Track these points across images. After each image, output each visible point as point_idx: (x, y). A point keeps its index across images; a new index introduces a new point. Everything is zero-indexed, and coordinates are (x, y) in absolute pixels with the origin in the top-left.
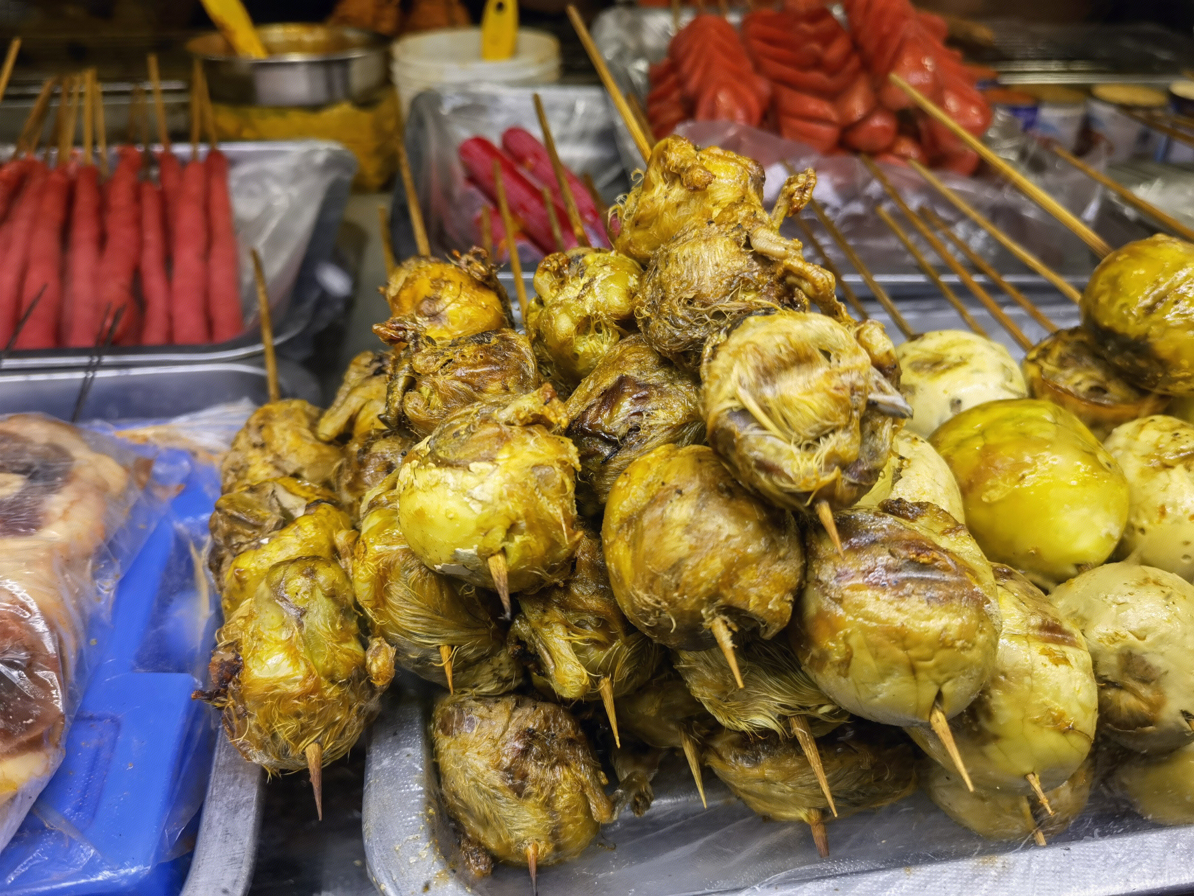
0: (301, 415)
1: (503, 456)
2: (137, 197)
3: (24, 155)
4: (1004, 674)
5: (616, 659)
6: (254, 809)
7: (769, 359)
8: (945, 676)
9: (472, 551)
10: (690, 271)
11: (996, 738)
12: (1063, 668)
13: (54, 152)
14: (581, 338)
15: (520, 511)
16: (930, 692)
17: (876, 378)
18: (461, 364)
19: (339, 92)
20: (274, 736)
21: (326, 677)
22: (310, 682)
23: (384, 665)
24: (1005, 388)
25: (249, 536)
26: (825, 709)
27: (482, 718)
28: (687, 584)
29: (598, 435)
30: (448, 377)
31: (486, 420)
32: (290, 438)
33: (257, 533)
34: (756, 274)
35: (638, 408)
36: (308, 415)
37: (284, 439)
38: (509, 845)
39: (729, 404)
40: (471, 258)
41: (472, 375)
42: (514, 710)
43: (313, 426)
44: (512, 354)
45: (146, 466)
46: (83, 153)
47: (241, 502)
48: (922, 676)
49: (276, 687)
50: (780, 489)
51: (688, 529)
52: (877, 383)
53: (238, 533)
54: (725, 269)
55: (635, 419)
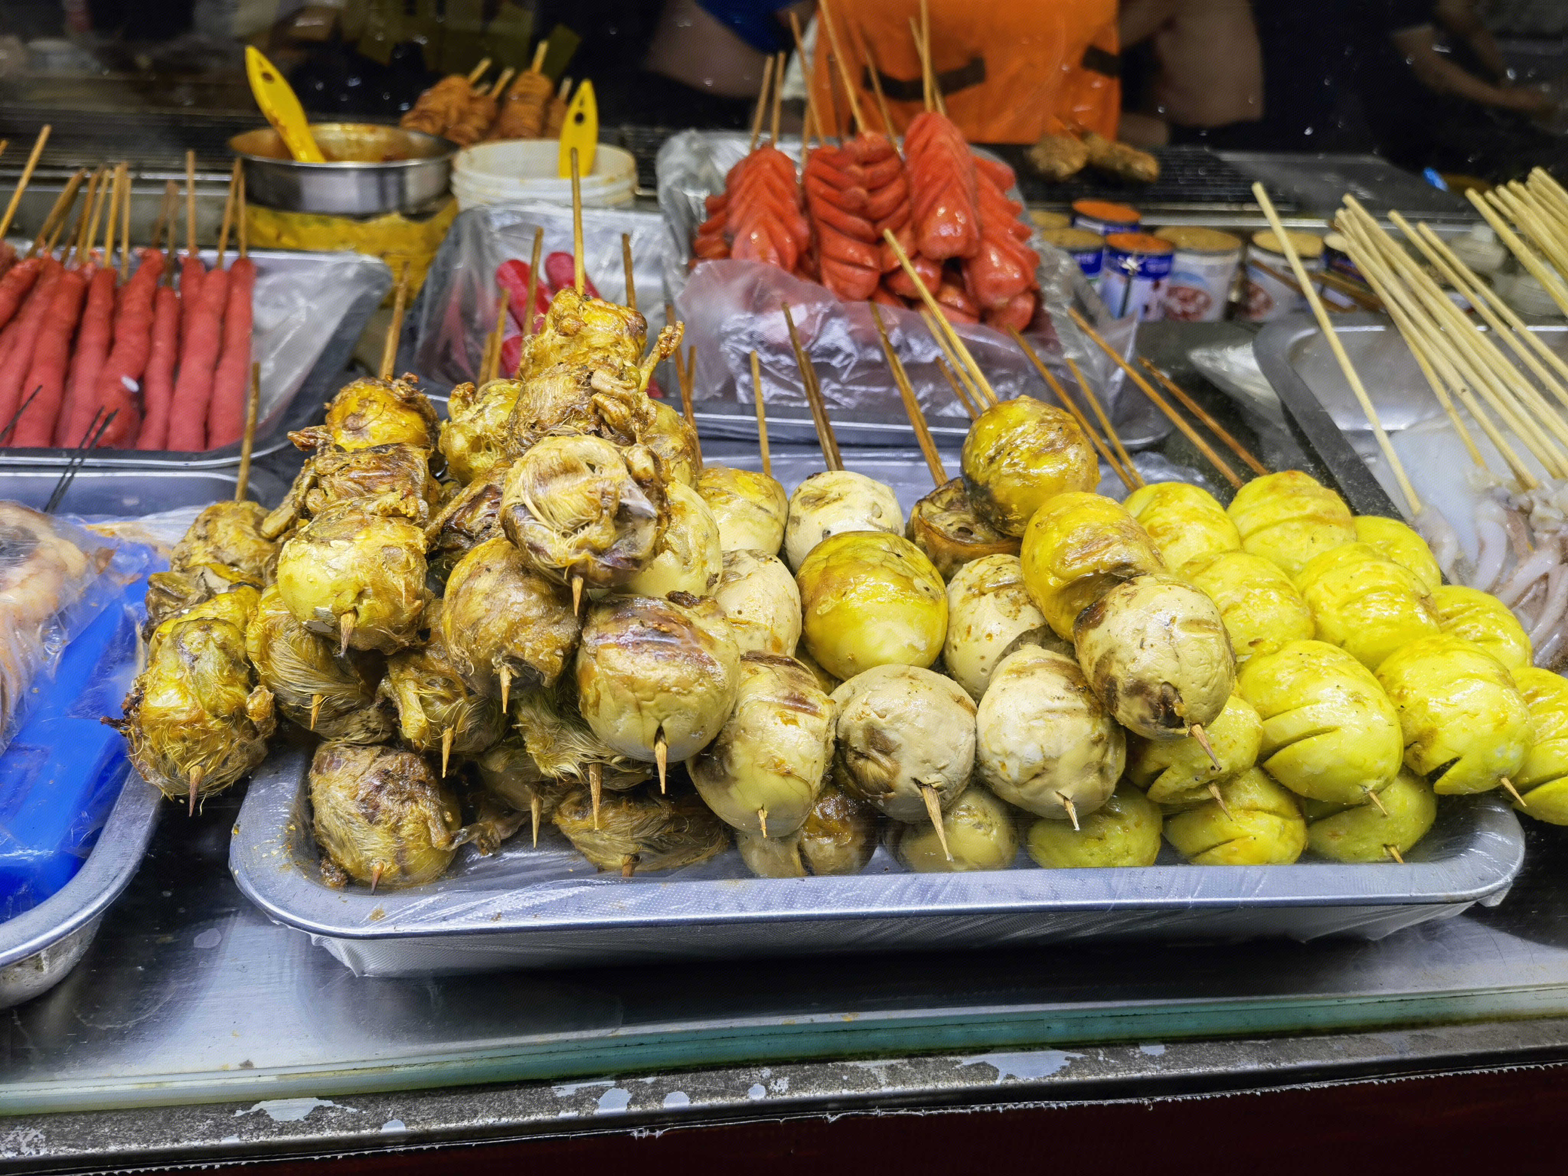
0: (248, 514)
1: (360, 537)
2: (154, 303)
3: (41, 252)
4: (744, 730)
5: (459, 713)
6: (149, 821)
7: (544, 468)
8: (664, 713)
9: (327, 609)
10: (535, 401)
11: (735, 779)
12: (791, 727)
13: (73, 250)
14: (474, 455)
15: (368, 580)
16: (653, 728)
17: (630, 487)
18: (355, 468)
19: (392, 203)
20: (164, 756)
21: (210, 711)
22: (194, 713)
23: (259, 704)
24: (870, 523)
25: (173, 607)
26: (617, 759)
27: (348, 760)
28: (482, 638)
29: (460, 532)
30: (343, 478)
31: (354, 509)
32: (232, 532)
33: (180, 604)
34: (585, 406)
35: (493, 511)
36: (255, 515)
37: (226, 533)
38: (360, 863)
39: (514, 500)
40: (403, 383)
41: (364, 477)
42: (379, 756)
43: (258, 524)
44: (405, 464)
45: (107, 555)
46: (104, 254)
47: (169, 578)
48: (645, 713)
49: (166, 715)
50: (546, 565)
51: (487, 596)
52: (629, 491)
53: (164, 604)
54: (560, 401)
55: (490, 519)
